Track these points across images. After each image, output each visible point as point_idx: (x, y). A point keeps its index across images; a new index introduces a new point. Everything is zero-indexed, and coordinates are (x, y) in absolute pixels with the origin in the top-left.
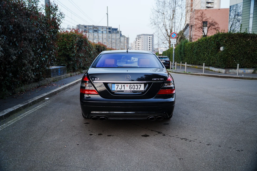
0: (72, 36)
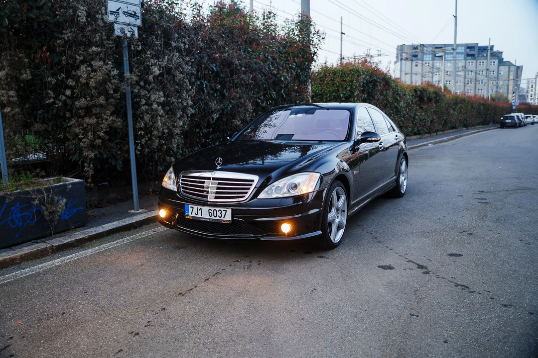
0: (351, 73)
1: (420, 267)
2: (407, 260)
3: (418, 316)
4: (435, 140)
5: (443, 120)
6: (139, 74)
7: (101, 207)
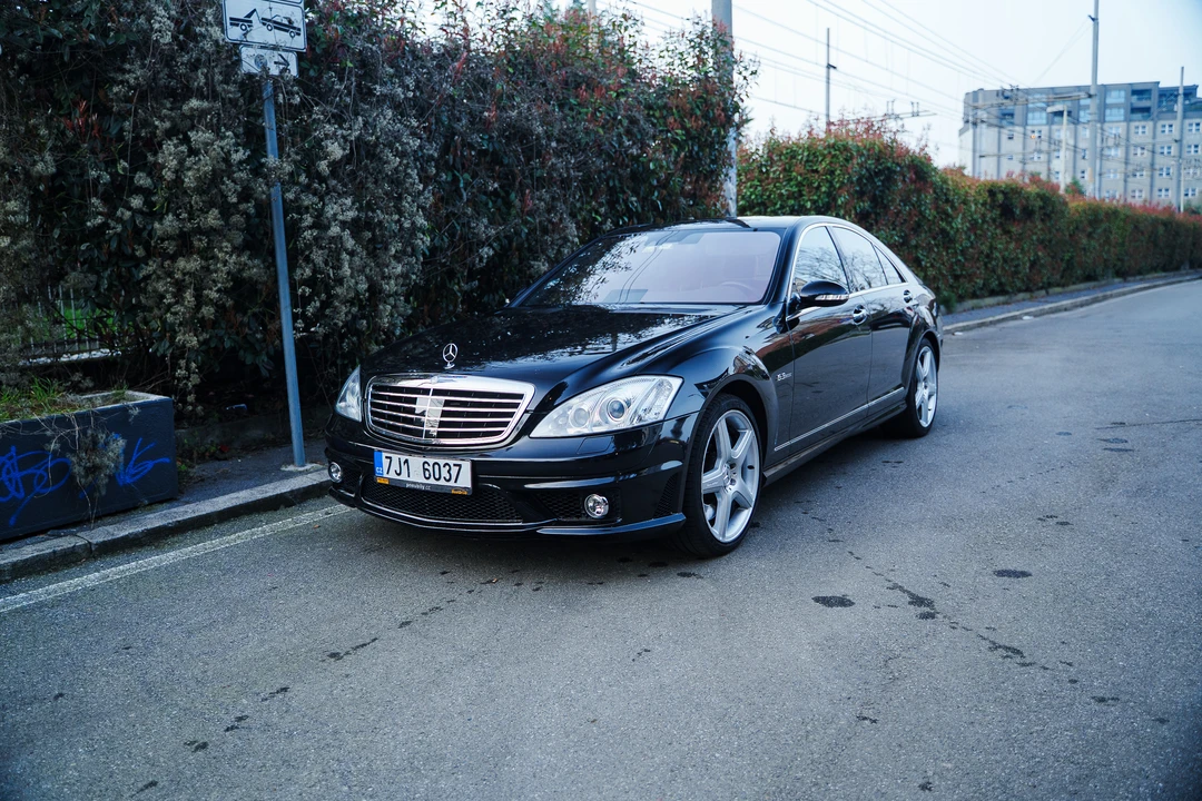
0: (830, 153)
1: (918, 601)
2: (891, 585)
3: (875, 721)
4: (1041, 307)
5: (1062, 260)
6: (299, 158)
7: (226, 459)
